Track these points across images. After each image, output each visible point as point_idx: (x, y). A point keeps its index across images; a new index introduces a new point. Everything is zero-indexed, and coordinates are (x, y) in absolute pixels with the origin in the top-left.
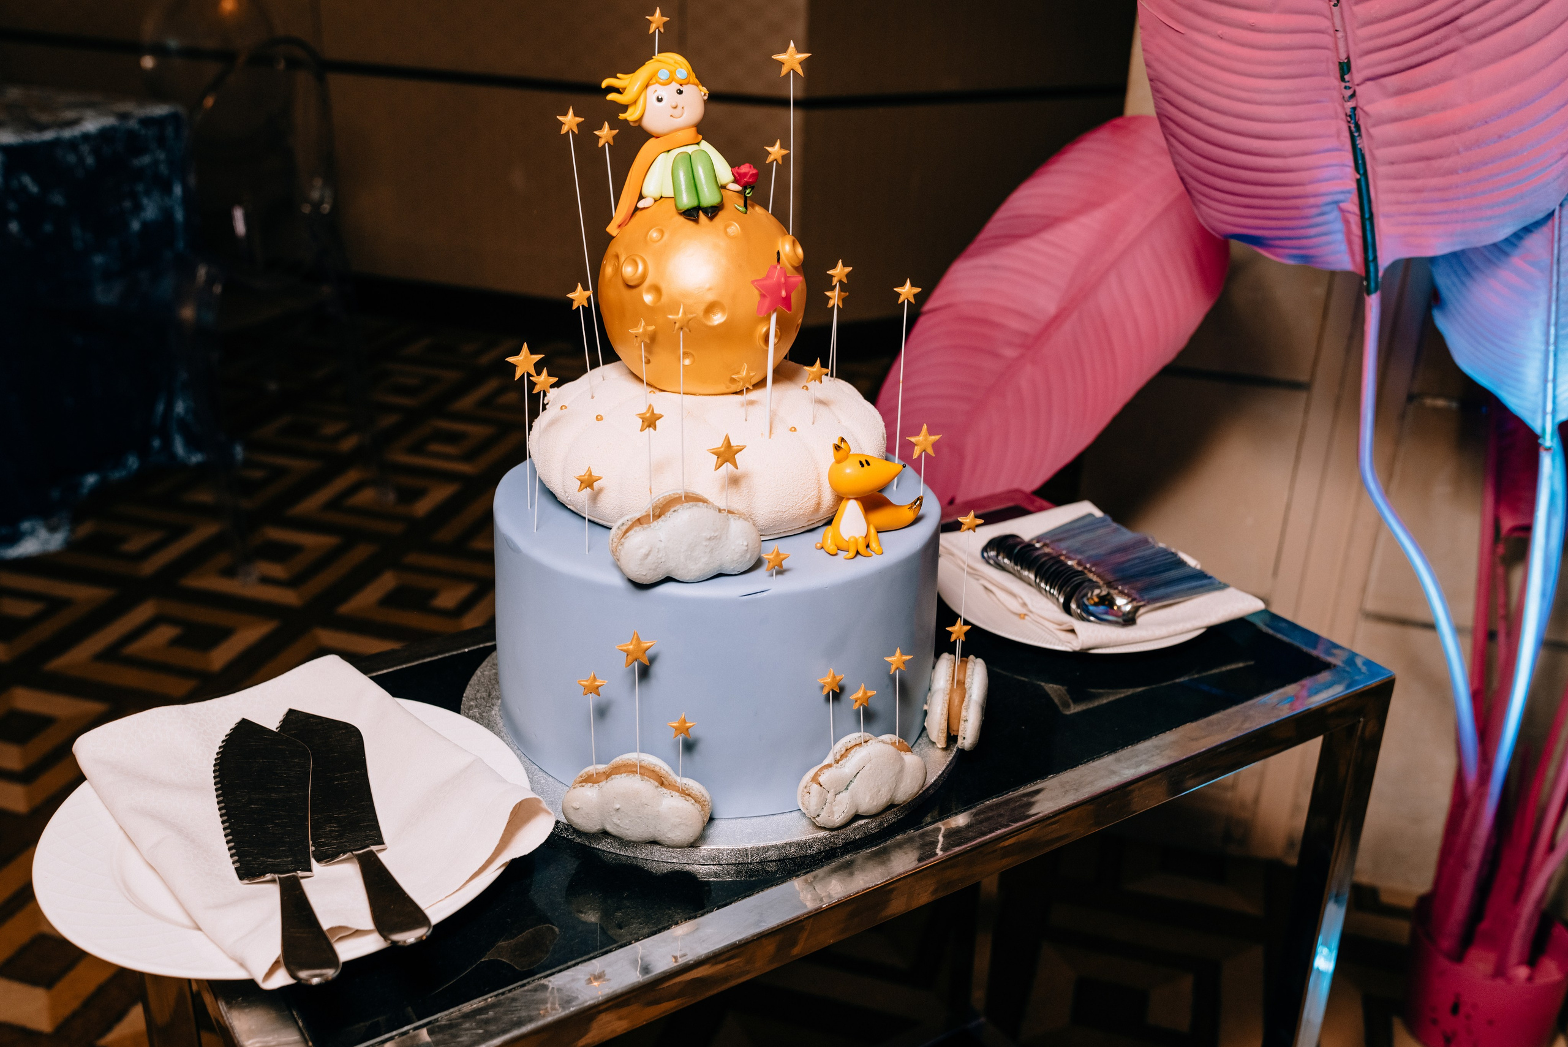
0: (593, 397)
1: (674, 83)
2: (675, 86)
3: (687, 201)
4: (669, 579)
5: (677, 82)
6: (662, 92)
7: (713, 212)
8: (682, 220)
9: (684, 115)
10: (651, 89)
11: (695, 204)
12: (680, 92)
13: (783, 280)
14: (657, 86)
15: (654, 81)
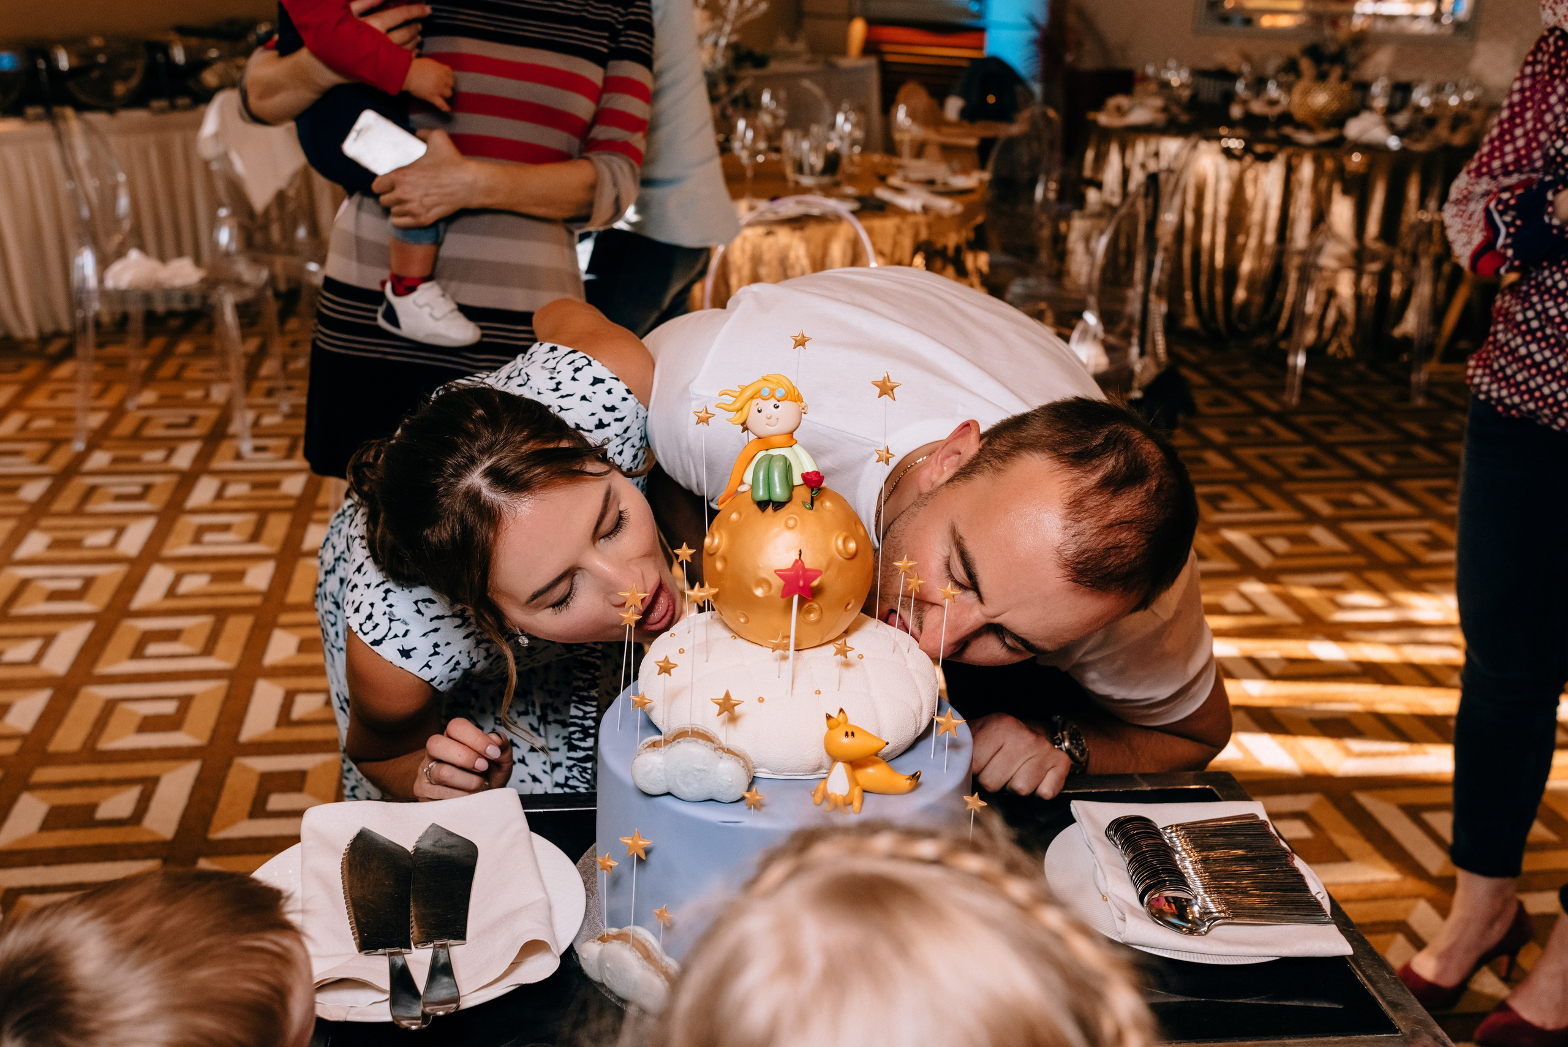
0: (689, 632)
1: (773, 399)
2: (773, 402)
3: (761, 494)
4: (669, 794)
5: (776, 398)
6: (762, 404)
7: (779, 506)
8: (755, 507)
9: (776, 427)
10: (755, 402)
11: (766, 498)
12: (776, 407)
13: (801, 572)
14: (759, 400)
15: (758, 395)
